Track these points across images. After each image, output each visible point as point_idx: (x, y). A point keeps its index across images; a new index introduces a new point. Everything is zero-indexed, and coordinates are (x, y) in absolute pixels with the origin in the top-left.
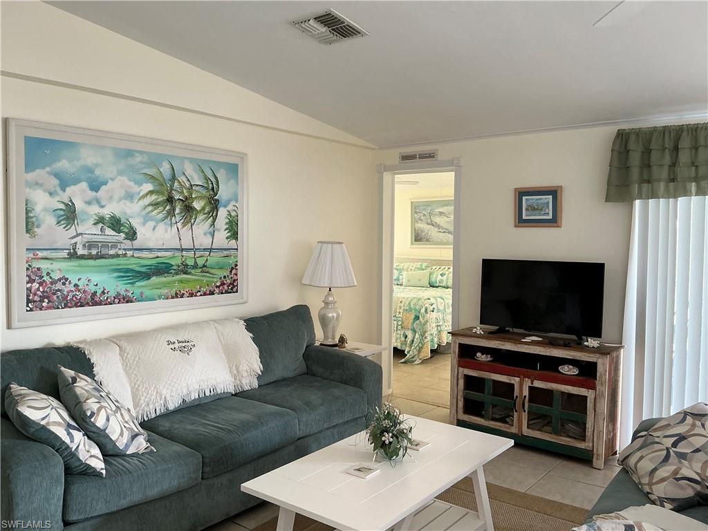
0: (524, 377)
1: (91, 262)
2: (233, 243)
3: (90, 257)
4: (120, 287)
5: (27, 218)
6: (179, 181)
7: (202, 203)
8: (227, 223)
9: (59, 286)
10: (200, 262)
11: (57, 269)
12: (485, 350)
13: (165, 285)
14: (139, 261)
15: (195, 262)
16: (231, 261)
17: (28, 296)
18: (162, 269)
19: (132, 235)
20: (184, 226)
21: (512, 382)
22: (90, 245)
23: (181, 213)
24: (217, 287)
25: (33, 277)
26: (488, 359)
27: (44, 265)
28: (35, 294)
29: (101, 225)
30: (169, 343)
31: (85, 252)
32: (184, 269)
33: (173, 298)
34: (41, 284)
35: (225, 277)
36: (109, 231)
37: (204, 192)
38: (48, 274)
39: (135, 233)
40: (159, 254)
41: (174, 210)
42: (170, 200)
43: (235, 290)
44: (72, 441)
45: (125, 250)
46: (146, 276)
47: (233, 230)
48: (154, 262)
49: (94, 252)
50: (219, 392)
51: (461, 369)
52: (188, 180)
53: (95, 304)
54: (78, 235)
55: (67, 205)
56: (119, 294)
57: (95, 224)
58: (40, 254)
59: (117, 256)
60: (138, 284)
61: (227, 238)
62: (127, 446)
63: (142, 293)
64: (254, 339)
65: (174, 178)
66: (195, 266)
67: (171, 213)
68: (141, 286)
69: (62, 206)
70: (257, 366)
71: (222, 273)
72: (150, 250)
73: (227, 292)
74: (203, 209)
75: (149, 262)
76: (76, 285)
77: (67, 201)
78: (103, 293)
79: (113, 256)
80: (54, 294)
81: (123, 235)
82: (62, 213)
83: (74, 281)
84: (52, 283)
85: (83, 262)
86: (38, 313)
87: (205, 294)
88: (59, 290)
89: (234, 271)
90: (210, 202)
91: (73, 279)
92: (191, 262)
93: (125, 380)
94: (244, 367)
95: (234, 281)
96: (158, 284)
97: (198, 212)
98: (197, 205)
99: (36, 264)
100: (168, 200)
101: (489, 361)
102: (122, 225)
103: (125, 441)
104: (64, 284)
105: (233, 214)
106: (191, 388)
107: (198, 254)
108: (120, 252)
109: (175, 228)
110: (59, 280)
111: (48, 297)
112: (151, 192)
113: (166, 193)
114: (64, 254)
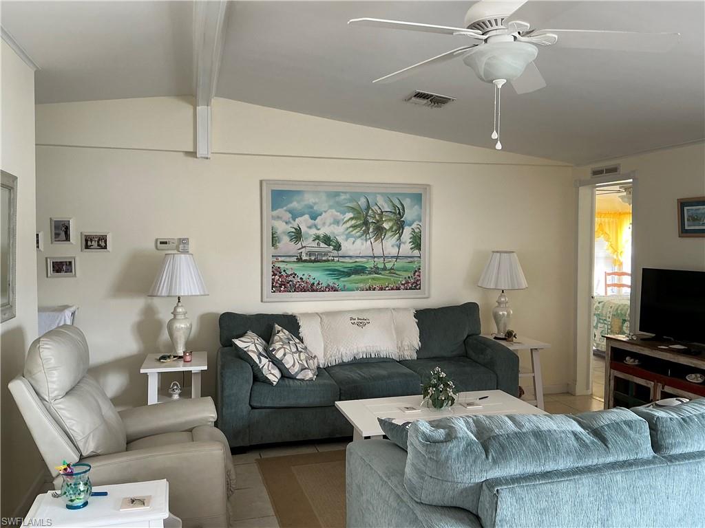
0: (658, 382)
1: (311, 264)
2: (416, 252)
3: (310, 261)
4: (330, 281)
5: (273, 238)
6: (372, 210)
7: (390, 224)
8: (411, 238)
9: (291, 278)
10: (389, 266)
11: (290, 268)
12: (634, 355)
13: (361, 281)
14: (341, 264)
15: (385, 265)
16: (415, 266)
17: (273, 283)
18: (359, 270)
19: (338, 247)
20: (376, 241)
21: (649, 386)
22: (310, 254)
23: (373, 231)
24: (402, 284)
25: (276, 272)
26: (637, 363)
27: (282, 266)
28: (277, 283)
29: (317, 241)
30: (351, 319)
31: (308, 258)
32: (376, 270)
33: (367, 290)
34: (280, 277)
35: (409, 277)
36: (322, 245)
37: (392, 216)
38: (284, 271)
39: (340, 246)
40: (357, 260)
41: (369, 229)
42: (366, 223)
43: (418, 287)
44: (260, 362)
45: (333, 257)
46: (348, 274)
47: (417, 242)
48: (353, 265)
49: (313, 258)
50: (382, 356)
51: (612, 371)
52: (380, 208)
53: (313, 291)
54: (303, 247)
55: (296, 229)
56: (329, 285)
57: (313, 240)
58: (280, 259)
59: (328, 261)
60: (342, 279)
61: (411, 249)
62: (297, 373)
63: (344, 286)
64: (418, 324)
65: (368, 207)
66: (385, 269)
67: (366, 232)
68: (343, 281)
69: (294, 230)
70: (416, 343)
71: (406, 274)
72: (350, 257)
73: (411, 289)
74: (391, 228)
75: (350, 265)
76: (301, 278)
77: (296, 227)
78: (319, 284)
79: (325, 261)
80: (288, 283)
81: (332, 247)
82: (293, 234)
83: (300, 276)
84: (286, 277)
85: (306, 264)
86: (278, 294)
87: (392, 289)
88: (291, 281)
89: (417, 274)
90: (397, 223)
91: (300, 274)
92: (381, 266)
93: (321, 339)
94: (406, 343)
95: (418, 280)
96: (356, 280)
97: (387, 230)
98: (386, 226)
99: (277, 265)
100: (363, 223)
101: (637, 365)
102: (331, 241)
103: (296, 370)
104: (294, 277)
105: (417, 231)
106: (360, 350)
107: (387, 260)
108: (330, 258)
109: (369, 242)
110: (291, 275)
111: (284, 285)
112: (352, 219)
113: (363, 219)
114: (294, 259)
